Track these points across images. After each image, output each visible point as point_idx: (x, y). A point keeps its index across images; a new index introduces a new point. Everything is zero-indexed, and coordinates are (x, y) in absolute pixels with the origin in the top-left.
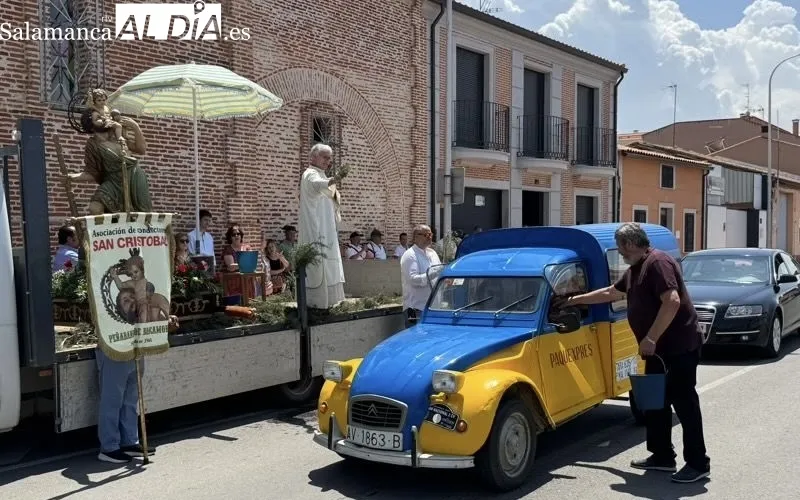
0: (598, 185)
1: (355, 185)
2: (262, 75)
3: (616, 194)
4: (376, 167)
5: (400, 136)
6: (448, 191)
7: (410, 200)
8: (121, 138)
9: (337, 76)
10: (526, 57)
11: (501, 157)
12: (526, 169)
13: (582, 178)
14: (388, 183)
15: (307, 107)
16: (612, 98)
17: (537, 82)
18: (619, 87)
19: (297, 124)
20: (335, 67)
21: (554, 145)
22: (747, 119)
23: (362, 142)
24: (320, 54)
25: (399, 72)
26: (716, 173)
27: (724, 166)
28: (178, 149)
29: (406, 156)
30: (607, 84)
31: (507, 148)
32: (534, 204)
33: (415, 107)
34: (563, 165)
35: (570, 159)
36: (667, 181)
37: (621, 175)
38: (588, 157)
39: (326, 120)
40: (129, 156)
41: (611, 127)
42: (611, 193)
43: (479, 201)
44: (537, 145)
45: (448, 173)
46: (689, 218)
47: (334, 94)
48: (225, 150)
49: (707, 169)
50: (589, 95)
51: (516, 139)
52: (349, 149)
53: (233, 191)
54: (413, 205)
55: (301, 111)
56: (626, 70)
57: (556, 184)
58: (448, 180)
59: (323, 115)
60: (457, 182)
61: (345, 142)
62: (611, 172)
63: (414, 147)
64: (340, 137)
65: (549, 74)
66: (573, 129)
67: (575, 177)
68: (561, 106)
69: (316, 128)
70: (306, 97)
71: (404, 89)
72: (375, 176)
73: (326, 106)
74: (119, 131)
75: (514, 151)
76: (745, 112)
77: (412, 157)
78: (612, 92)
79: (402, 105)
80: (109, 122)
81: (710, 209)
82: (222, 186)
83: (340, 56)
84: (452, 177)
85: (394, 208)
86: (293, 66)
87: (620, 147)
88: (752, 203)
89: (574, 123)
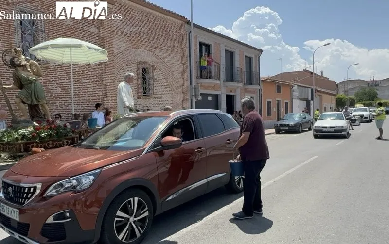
0: (254, 92)
1: (160, 93)
2: (121, 51)
3: (260, 96)
4: (168, 86)
5: (177, 74)
6: (194, 94)
7: (182, 99)
8: (29, 70)
9: (152, 52)
10: (226, 46)
11: (217, 82)
12: (227, 86)
13: (248, 90)
14: (173, 92)
15: (139, 64)
16: (258, 61)
17: (230, 55)
18: (260, 58)
19: (135, 70)
20: (150, 49)
21: (237, 77)
22: (305, 71)
23: (162, 77)
24: (144, 43)
25: (176, 51)
26: (295, 88)
27: (298, 86)
28: (81, 79)
29: (181, 82)
30: (255, 56)
31: (219, 79)
32: (230, 99)
33: (183, 64)
34: (241, 85)
35: (243, 83)
36: (279, 91)
37: (262, 89)
38: (250, 82)
39: (147, 68)
40: (33, 77)
41: (258, 71)
42: (258, 95)
43: (210, 98)
44: (231, 78)
45: (193, 87)
46: (287, 104)
47: (150, 58)
48: (101, 79)
49: (292, 87)
50: (249, 60)
51: (223, 75)
52: (157, 79)
53: (105, 96)
54: (184, 100)
55: (137, 65)
56: (262, 51)
57: (238, 91)
58: (194, 90)
59: (146, 67)
60: (197, 90)
61: (155, 77)
62: (258, 87)
63: (183, 78)
64: (153, 75)
65: (234, 52)
66: (244, 72)
67: (246, 89)
68: (239, 63)
69: (143, 71)
70: (139, 60)
71: (179, 57)
72: (168, 89)
73: (147, 63)
74: (28, 67)
75: (222, 80)
76: (305, 69)
77: (183, 82)
78: (258, 59)
79: (178, 63)
80: (24, 62)
81: (293, 100)
82: (101, 94)
83: (152, 44)
84: (195, 89)
85: (176, 101)
86: (133, 48)
87: (261, 79)
88: (308, 98)
89: (244, 70)
